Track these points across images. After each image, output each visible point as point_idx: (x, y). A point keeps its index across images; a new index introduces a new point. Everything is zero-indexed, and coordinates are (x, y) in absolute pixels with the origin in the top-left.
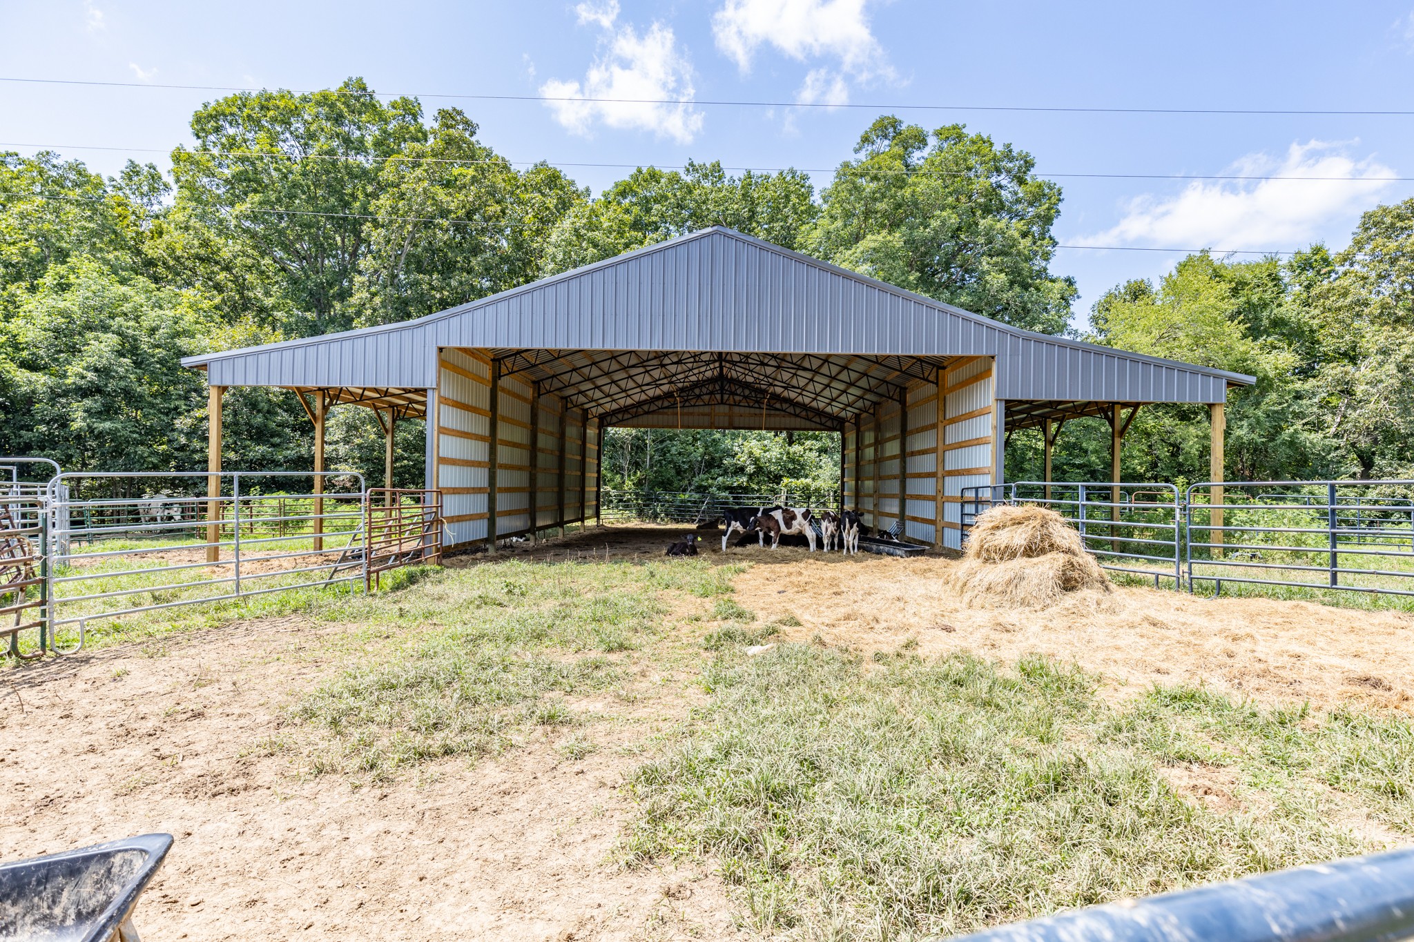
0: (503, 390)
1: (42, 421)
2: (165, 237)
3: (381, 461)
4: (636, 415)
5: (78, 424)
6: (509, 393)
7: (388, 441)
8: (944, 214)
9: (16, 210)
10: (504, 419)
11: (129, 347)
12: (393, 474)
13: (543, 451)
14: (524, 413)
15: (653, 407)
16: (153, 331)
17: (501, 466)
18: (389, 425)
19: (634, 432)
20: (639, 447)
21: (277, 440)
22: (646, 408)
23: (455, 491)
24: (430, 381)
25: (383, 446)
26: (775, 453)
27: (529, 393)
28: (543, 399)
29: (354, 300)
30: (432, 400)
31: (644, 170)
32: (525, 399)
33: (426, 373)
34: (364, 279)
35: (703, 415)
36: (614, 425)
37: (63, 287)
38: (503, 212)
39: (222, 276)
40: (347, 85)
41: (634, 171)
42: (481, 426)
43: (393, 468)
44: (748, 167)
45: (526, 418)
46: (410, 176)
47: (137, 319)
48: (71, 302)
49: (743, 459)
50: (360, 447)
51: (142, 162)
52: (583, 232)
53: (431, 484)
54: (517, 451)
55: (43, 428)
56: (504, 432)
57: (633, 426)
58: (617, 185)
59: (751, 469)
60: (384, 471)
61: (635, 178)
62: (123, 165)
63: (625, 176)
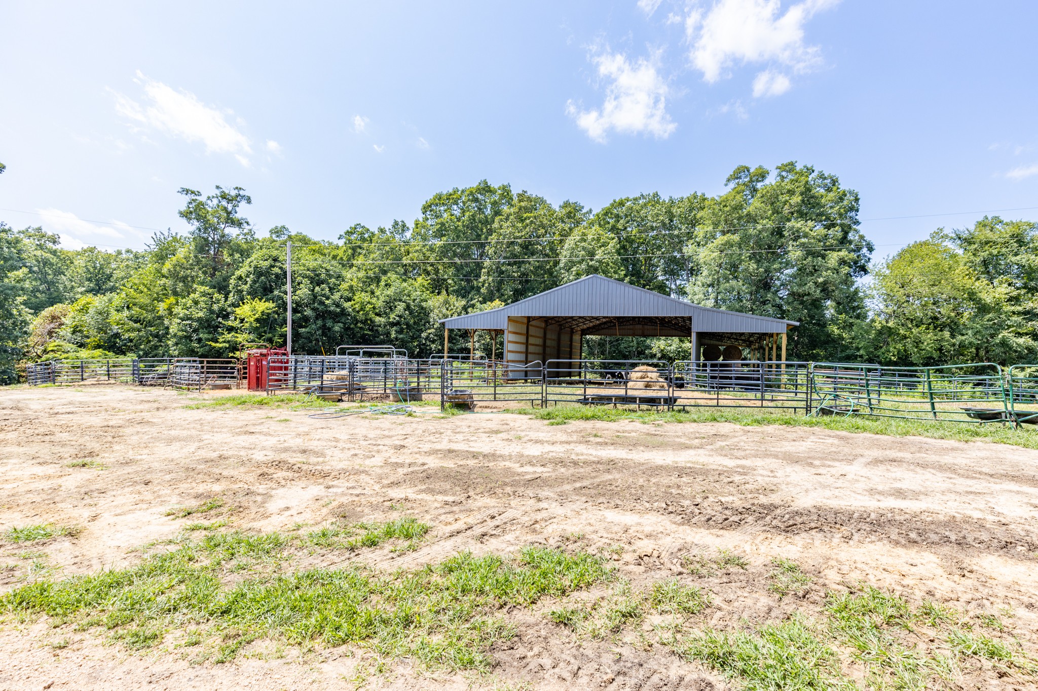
0: (532, 325)
1: (382, 335)
2: (410, 255)
3: (491, 350)
4: (598, 330)
5: (393, 335)
6: (534, 326)
7: (493, 342)
8: (764, 222)
9: (371, 257)
10: (532, 336)
11: (408, 307)
12: (495, 355)
13: (549, 347)
14: (540, 333)
15: (606, 326)
16: (414, 300)
17: (530, 353)
18: (494, 336)
19: (599, 337)
20: (601, 344)
21: (454, 341)
22: (603, 326)
23: (513, 361)
24: (505, 327)
25: (492, 344)
26: (673, 347)
27: (543, 325)
28: (549, 327)
29: (481, 280)
30: (506, 332)
31: (617, 200)
32: (541, 328)
33: (504, 325)
34: (486, 270)
35: (630, 329)
36: (589, 334)
37: (388, 285)
38: (546, 232)
39: (429, 268)
40: (480, 184)
41: (612, 201)
42: (522, 339)
43: (495, 353)
44: (671, 195)
45: (541, 335)
46: (505, 225)
47: (409, 296)
48: (390, 292)
49: (654, 350)
50: (484, 344)
51: (399, 220)
52: (578, 243)
53: (505, 359)
54: (538, 347)
55: (382, 337)
56: (532, 340)
57: (599, 335)
58: (603, 210)
59: (659, 355)
60: (492, 354)
61: (612, 205)
62: (392, 223)
63: (607, 205)
